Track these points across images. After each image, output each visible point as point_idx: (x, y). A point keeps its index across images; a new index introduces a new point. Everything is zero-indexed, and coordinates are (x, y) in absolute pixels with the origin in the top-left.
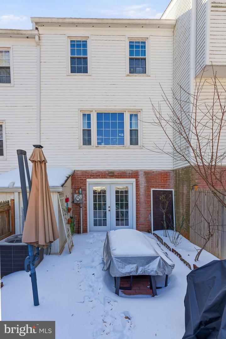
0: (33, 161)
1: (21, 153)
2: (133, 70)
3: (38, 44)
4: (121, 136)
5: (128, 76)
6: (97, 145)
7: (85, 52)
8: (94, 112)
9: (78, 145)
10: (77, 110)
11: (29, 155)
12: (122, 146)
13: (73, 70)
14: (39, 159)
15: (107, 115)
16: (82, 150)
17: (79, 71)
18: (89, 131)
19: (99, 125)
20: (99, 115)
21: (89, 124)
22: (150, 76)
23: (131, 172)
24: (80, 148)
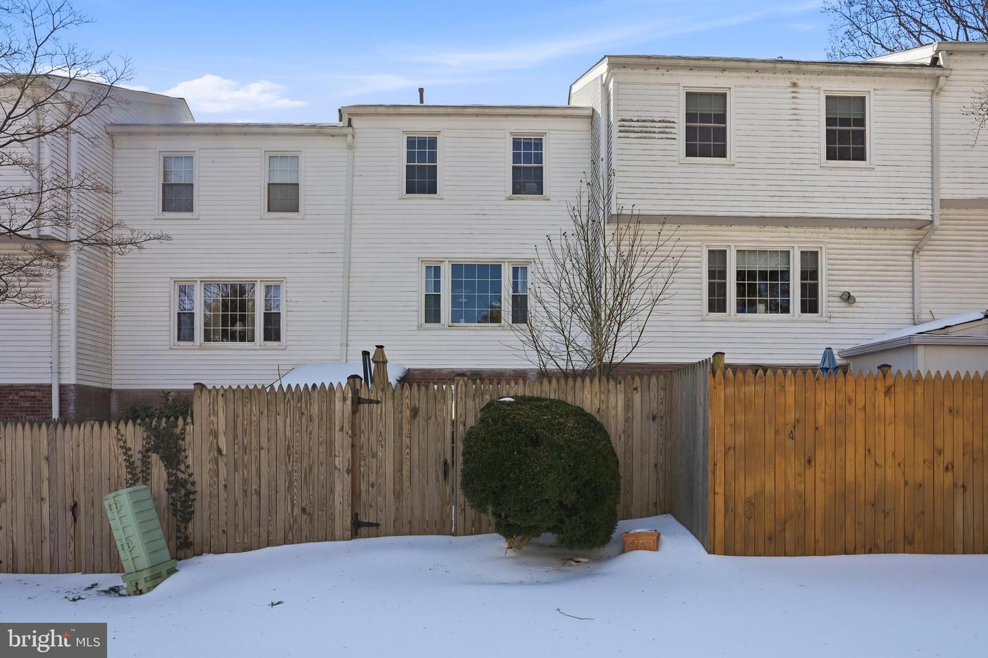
0: (374, 362)
1: (366, 354)
2: (518, 188)
3: (351, 147)
4: (495, 307)
5: (509, 199)
6: (451, 324)
7: (433, 157)
8: (447, 262)
9: (416, 324)
10: (416, 260)
11: (371, 356)
12: (497, 324)
13: (411, 189)
14: (381, 360)
15: (470, 268)
16: (423, 333)
17: (422, 191)
18: (438, 298)
19: (455, 286)
20: (456, 269)
21: (437, 285)
22: (548, 200)
23: (512, 373)
24: (420, 328)
